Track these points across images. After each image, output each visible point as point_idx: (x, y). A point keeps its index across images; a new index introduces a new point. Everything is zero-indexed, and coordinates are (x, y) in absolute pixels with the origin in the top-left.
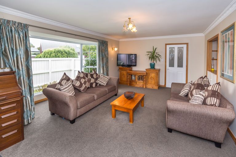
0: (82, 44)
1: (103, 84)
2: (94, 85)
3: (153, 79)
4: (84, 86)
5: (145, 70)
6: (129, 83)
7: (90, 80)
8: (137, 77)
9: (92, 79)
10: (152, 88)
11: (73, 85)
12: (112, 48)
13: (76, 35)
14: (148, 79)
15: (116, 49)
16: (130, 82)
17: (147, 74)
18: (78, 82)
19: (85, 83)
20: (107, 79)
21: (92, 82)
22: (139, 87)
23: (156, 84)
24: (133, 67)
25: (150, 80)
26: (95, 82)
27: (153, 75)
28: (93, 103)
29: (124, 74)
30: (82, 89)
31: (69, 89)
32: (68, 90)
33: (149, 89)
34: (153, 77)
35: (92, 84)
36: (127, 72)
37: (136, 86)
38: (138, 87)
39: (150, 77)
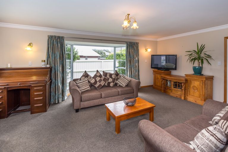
0: (115, 48)
1: (122, 85)
2: (112, 85)
3: (197, 89)
4: (98, 84)
5: (185, 76)
6: (163, 89)
7: (108, 79)
8: (173, 83)
9: (110, 79)
10: (195, 102)
11: (89, 82)
12: (146, 49)
13: (101, 40)
14: (188, 89)
15: (149, 50)
16: (165, 89)
17: (186, 80)
18: (94, 79)
19: (100, 81)
20: (127, 81)
21: (109, 81)
22: (176, 97)
23: (201, 97)
24: (172, 71)
25: (192, 90)
26: (113, 81)
27: (196, 83)
28: (99, 100)
29: (158, 78)
30: (97, 86)
31: (83, 84)
32: (81, 84)
33: (190, 102)
34: (197, 86)
35: (109, 83)
36: (161, 77)
37: (171, 94)
38: (174, 96)
39: (192, 86)
